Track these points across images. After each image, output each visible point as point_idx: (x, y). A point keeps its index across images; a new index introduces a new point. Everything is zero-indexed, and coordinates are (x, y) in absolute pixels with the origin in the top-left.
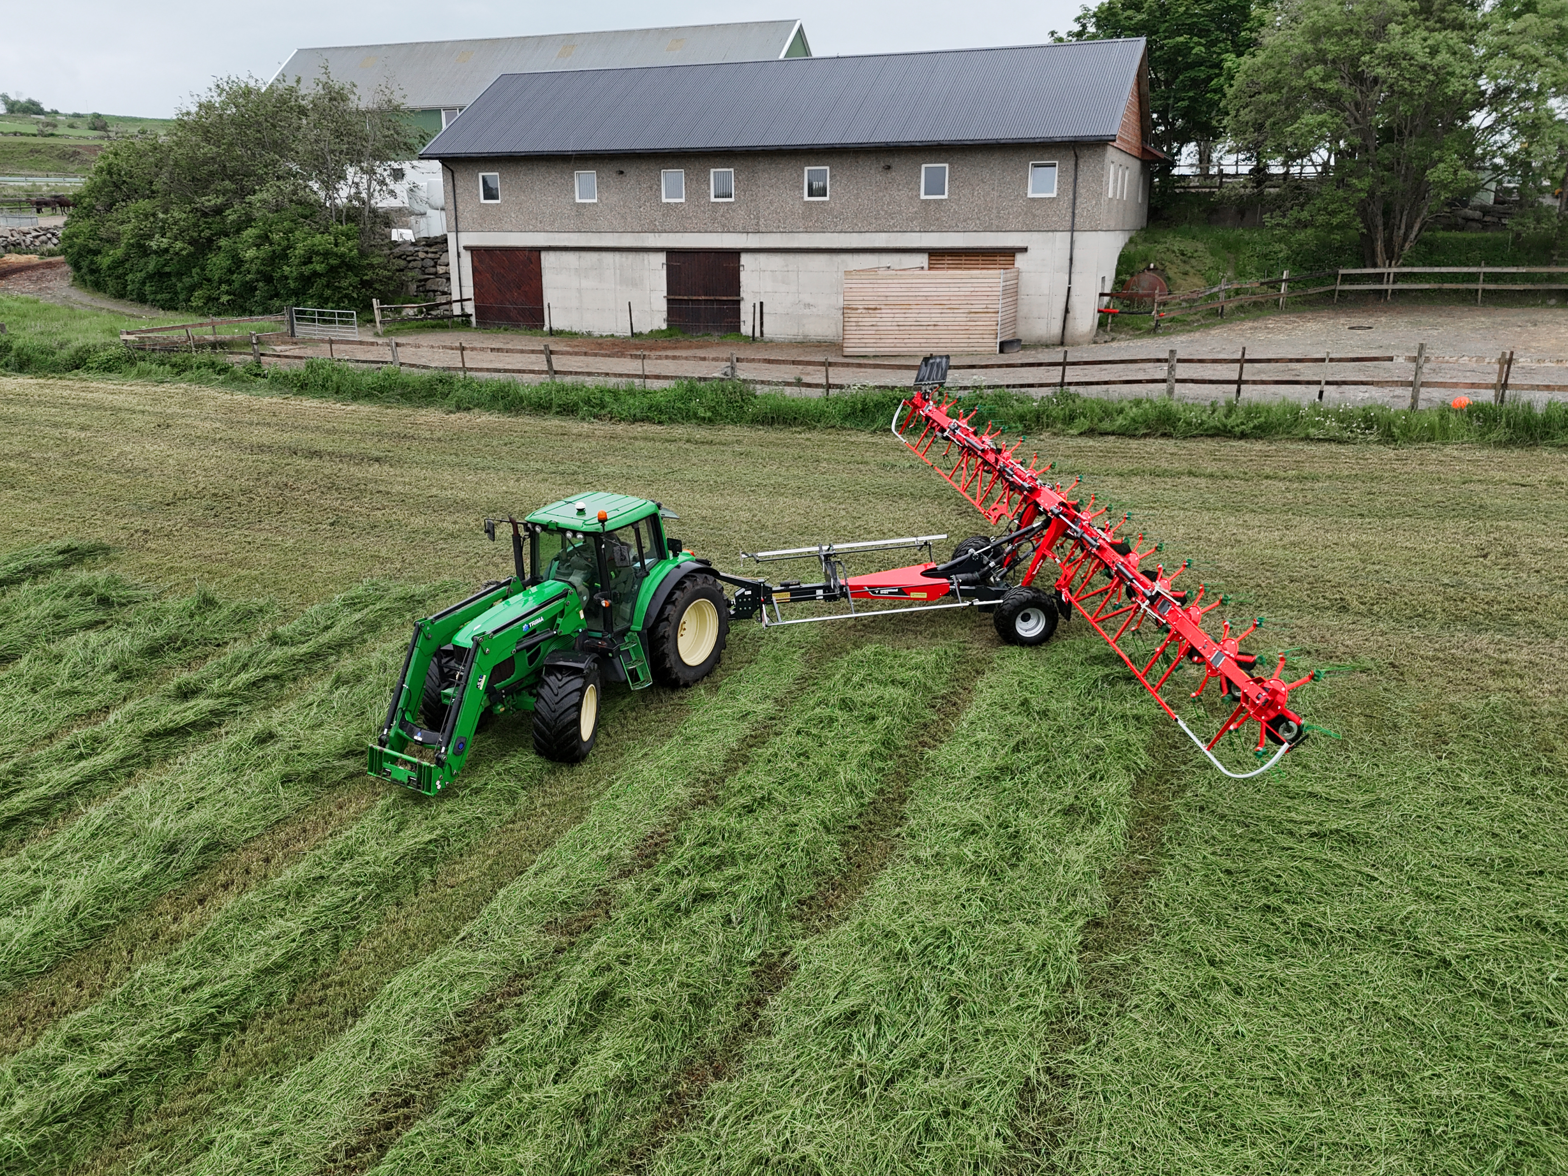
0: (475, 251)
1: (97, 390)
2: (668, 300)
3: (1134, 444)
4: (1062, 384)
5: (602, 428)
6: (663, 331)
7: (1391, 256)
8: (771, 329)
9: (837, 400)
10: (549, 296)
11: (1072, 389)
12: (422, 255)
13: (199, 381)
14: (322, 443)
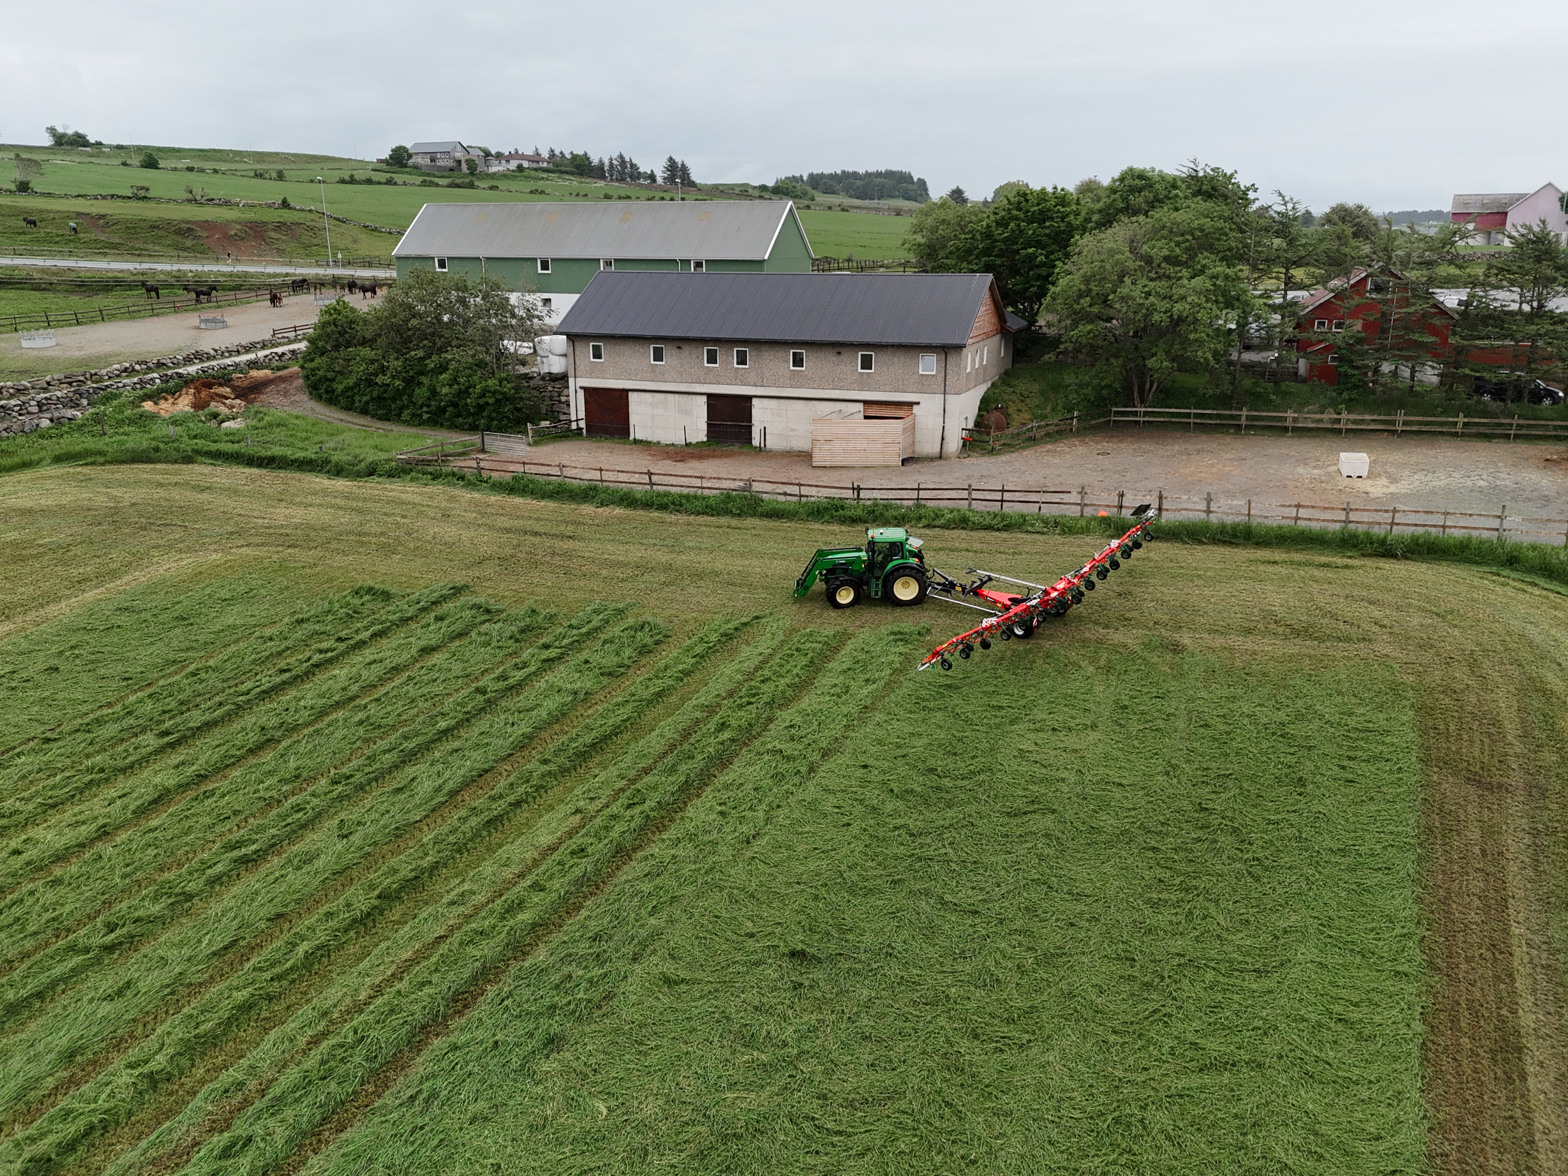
0: (587, 391)
1: (392, 490)
2: (709, 425)
3: (947, 532)
4: (918, 499)
5: (683, 518)
6: (703, 442)
7: (1143, 402)
8: (770, 444)
9: (806, 503)
10: (633, 419)
11: (923, 502)
12: (550, 388)
13: (449, 484)
14: (538, 527)
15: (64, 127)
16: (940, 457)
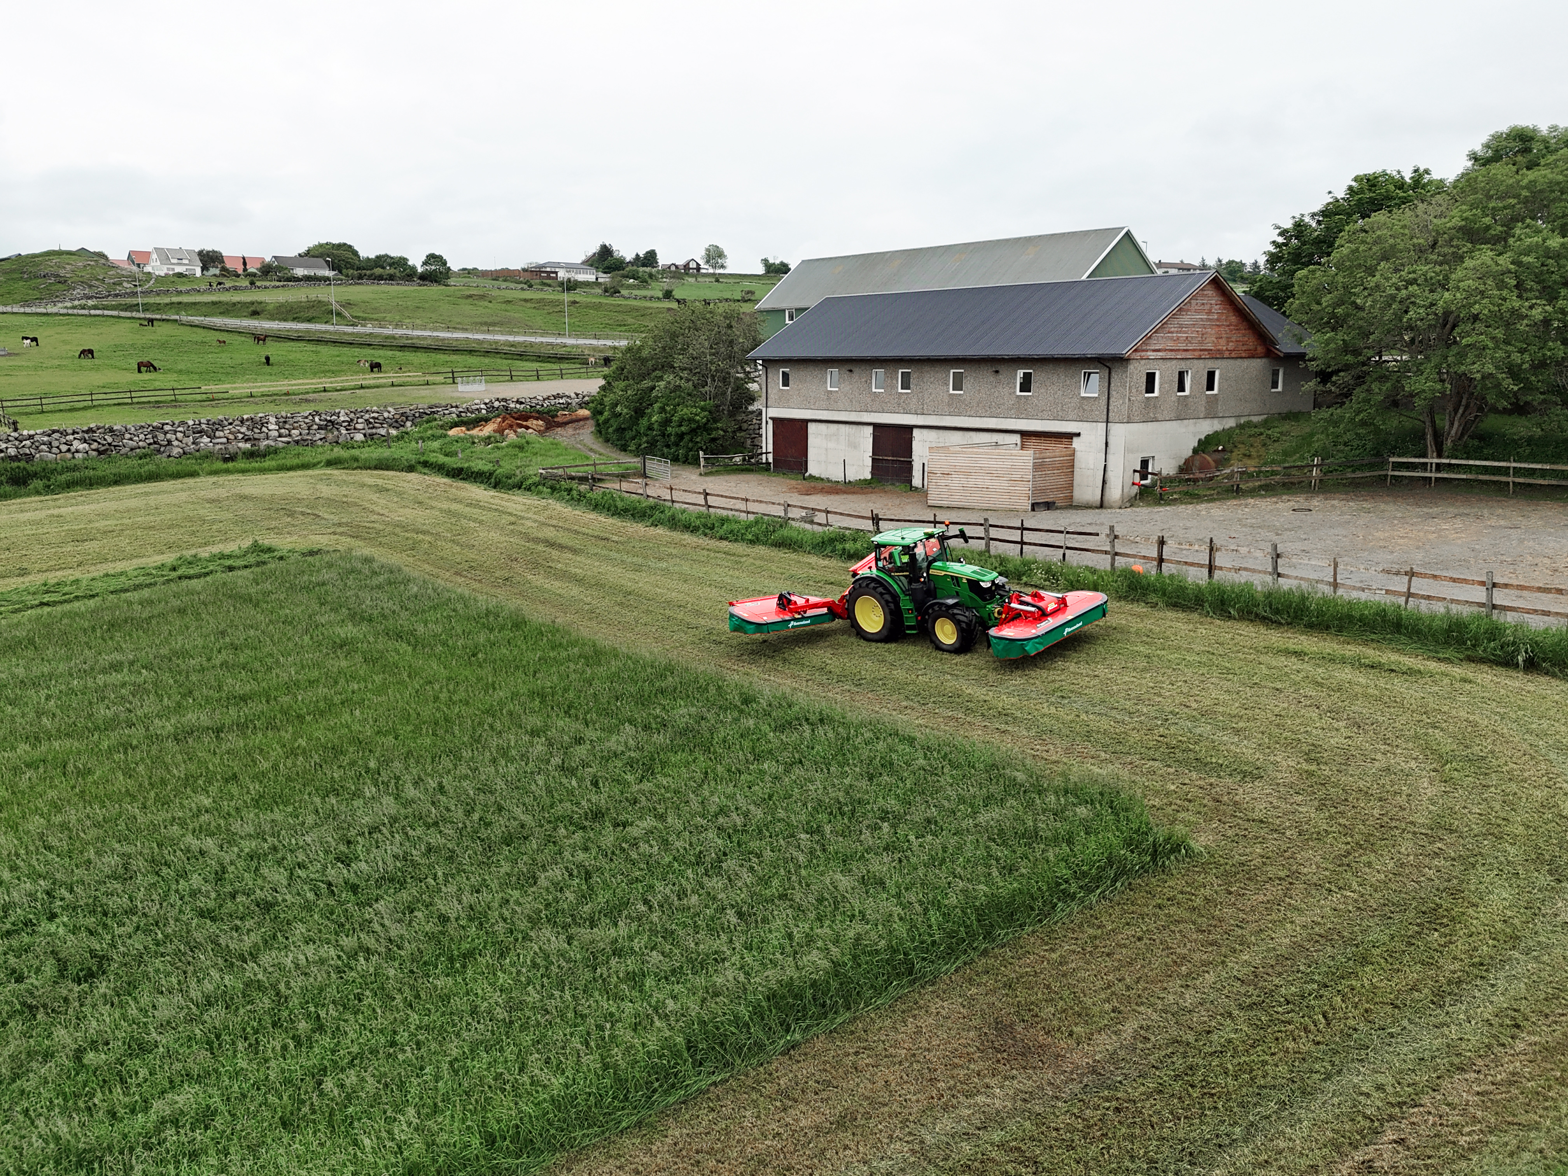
0: (775, 421)
2: (873, 460)
7: (1438, 450)
10: (811, 452)
12: (754, 421)
15: (774, 258)
16: (1101, 506)
